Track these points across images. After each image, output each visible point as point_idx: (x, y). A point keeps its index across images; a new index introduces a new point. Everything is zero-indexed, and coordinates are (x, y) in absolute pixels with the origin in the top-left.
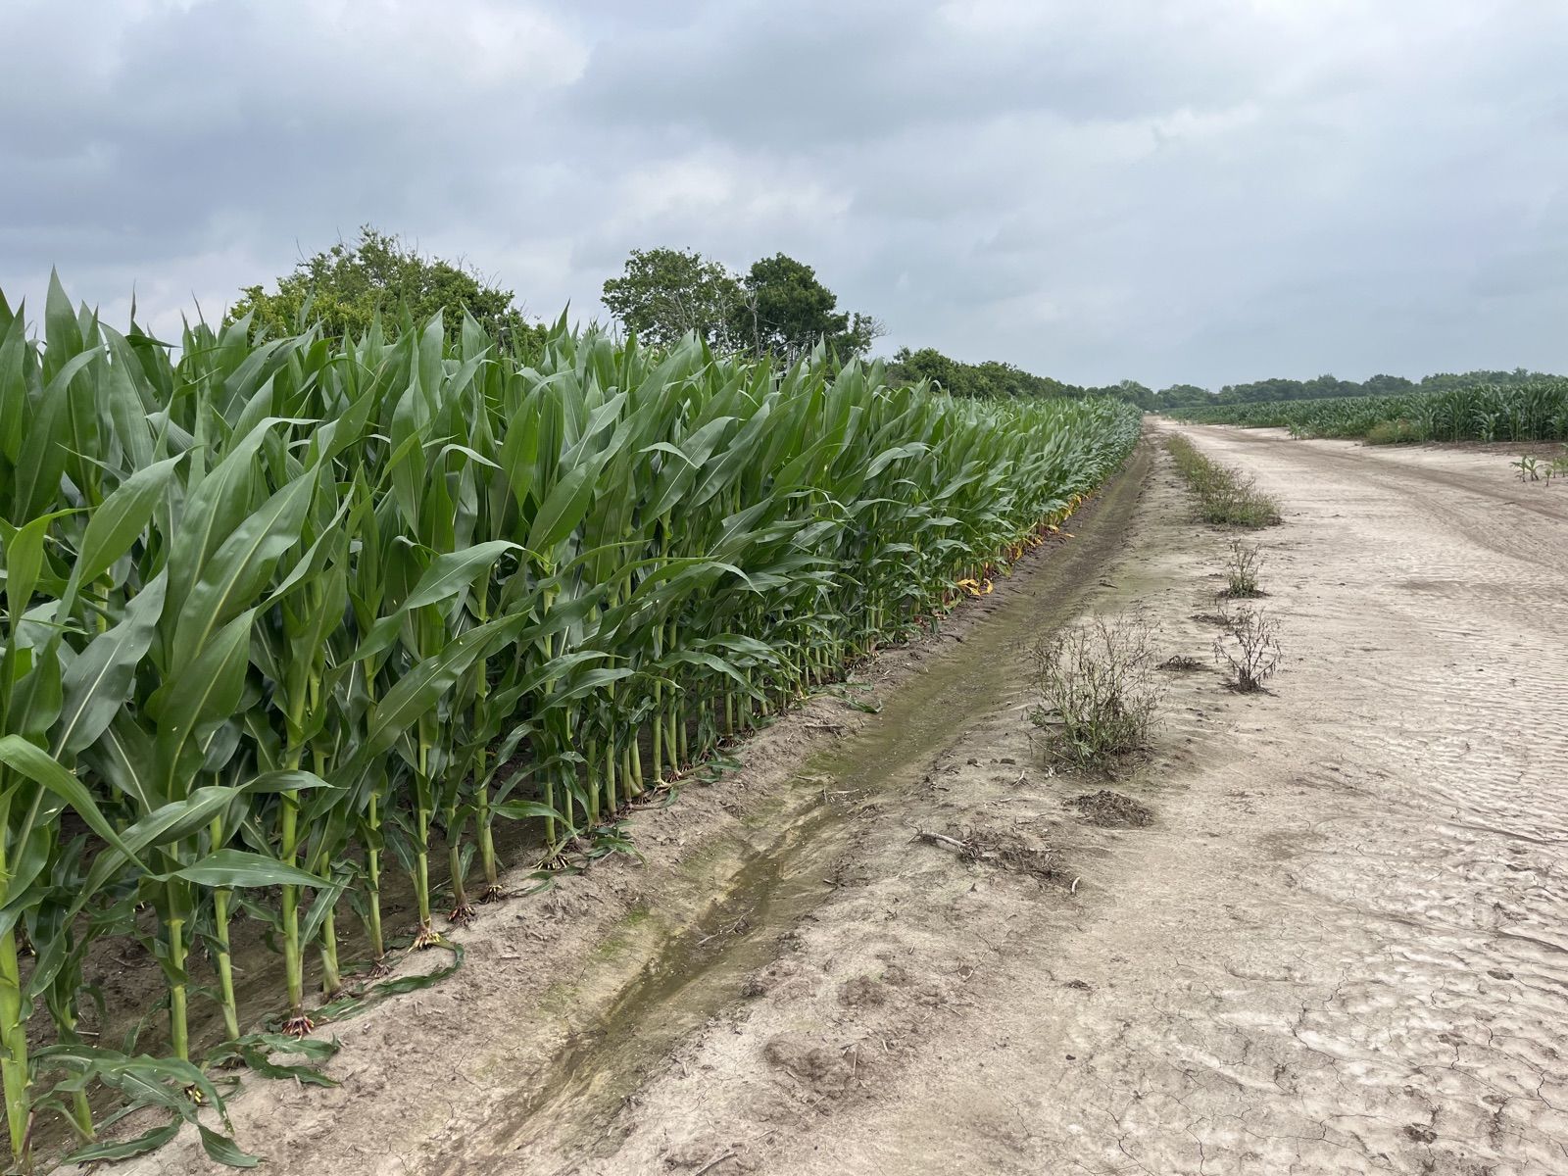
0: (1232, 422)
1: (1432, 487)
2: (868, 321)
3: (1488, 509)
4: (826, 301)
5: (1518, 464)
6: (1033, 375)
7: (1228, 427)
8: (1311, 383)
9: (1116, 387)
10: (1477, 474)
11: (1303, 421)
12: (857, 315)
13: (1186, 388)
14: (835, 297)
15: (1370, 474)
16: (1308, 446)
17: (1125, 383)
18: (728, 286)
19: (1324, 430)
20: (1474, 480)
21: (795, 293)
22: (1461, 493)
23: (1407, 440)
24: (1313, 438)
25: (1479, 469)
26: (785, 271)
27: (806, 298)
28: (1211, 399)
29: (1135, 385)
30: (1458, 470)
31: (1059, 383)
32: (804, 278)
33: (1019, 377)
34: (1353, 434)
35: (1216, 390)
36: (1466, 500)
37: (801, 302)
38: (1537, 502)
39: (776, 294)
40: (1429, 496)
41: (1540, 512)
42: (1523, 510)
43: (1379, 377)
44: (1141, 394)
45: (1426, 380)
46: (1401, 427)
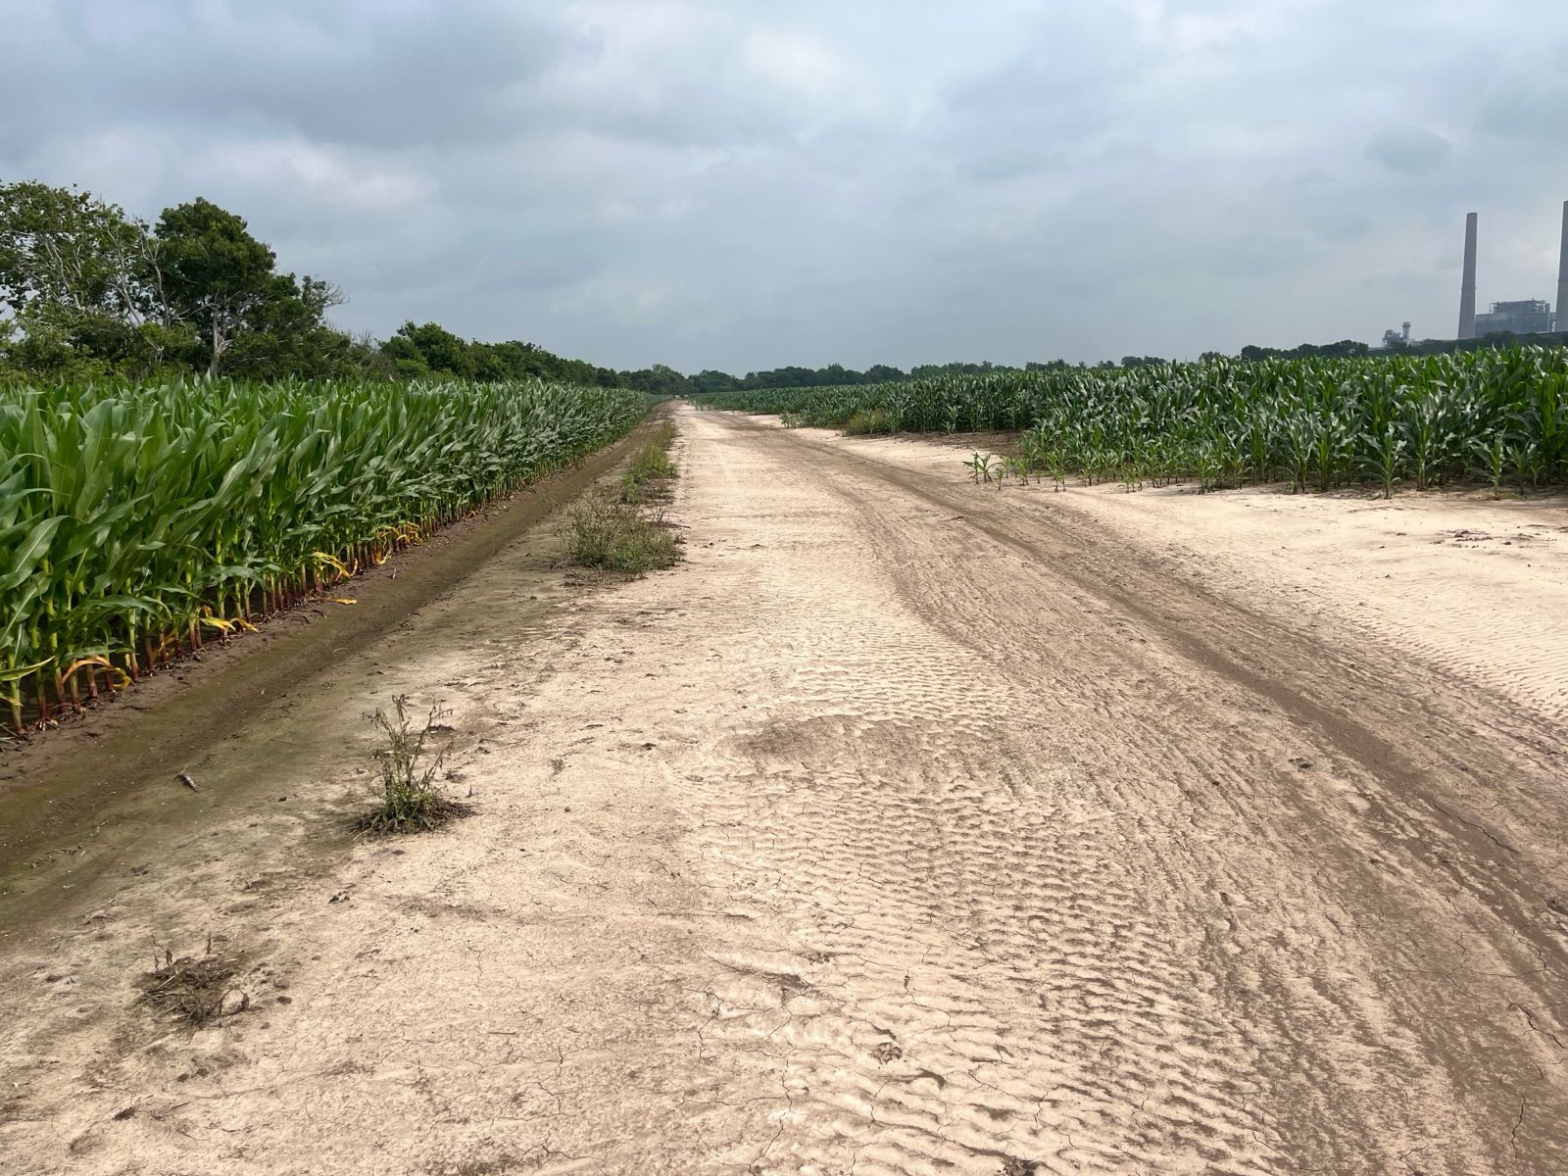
0: (742, 408)
1: (887, 491)
2: (321, 286)
3: (933, 528)
4: (261, 259)
5: (970, 464)
6: (559, 356)
7: (736, 413)
8: (822, 371)
9: (648, 371)
10: (935, 473)
11: (796, 410)
12: (307, 279)
13: (715, 373)
14: (274, 255)
15: (832, 473)
16: (795, 436)
17: (657, 367)
18: (128, 233)
19: (814, 419)
20: (929, 480)
21: (216, 245)
22: (913, 501)
23: (882, 431)
24: (801, 427)
25: (937, 466)
26: (207, 217)
27: (230, 252)
28: (737, 385)
29: (667, 369)
30: (918, 469)
31: (590, 366)
32: (232, 229)
33: (544, 358)
34: (838, 422)
35: (741, 377)
36: (914, 513)
37: (222, 254)
38: (986, 515)
39: (193, 244)
40: (877, 505)
41: (988, 531)
42: (970, 530)
43: (877, 367)
44: (673, 380)
45: (914, 370)
46: (874, 418)
